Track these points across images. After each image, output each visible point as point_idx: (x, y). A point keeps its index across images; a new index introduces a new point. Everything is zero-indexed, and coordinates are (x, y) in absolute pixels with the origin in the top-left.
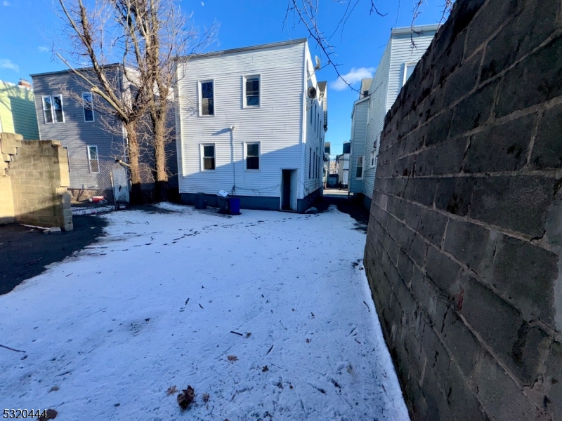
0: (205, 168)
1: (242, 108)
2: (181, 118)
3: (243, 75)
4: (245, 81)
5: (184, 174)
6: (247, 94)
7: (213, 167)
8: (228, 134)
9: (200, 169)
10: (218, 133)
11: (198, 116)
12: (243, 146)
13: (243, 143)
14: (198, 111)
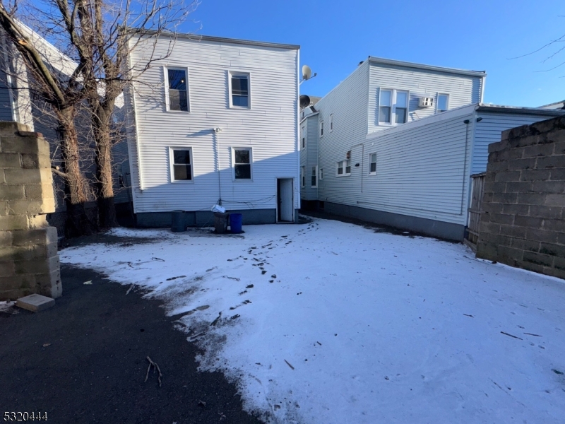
0: (176, 178)
1: (228, 107)
2: (136, 111)
3: (229, 70)
4: (230, 77)
5: (143, 186)
6: (233, 92)
7: (189, 176)
8: (210, 136)
9: (169, 179)
10: (195, 135)
11: (165, 111)
12: (230, 151)
13: (230, 149)
14: (164, 104)
